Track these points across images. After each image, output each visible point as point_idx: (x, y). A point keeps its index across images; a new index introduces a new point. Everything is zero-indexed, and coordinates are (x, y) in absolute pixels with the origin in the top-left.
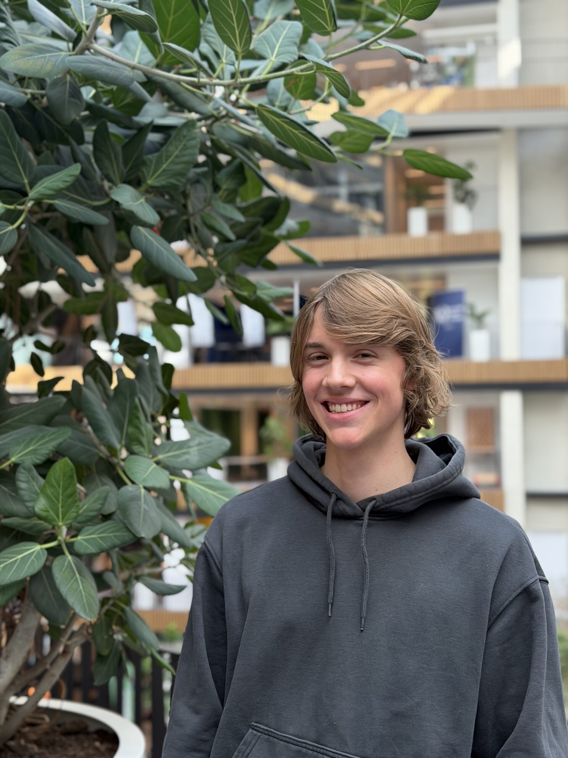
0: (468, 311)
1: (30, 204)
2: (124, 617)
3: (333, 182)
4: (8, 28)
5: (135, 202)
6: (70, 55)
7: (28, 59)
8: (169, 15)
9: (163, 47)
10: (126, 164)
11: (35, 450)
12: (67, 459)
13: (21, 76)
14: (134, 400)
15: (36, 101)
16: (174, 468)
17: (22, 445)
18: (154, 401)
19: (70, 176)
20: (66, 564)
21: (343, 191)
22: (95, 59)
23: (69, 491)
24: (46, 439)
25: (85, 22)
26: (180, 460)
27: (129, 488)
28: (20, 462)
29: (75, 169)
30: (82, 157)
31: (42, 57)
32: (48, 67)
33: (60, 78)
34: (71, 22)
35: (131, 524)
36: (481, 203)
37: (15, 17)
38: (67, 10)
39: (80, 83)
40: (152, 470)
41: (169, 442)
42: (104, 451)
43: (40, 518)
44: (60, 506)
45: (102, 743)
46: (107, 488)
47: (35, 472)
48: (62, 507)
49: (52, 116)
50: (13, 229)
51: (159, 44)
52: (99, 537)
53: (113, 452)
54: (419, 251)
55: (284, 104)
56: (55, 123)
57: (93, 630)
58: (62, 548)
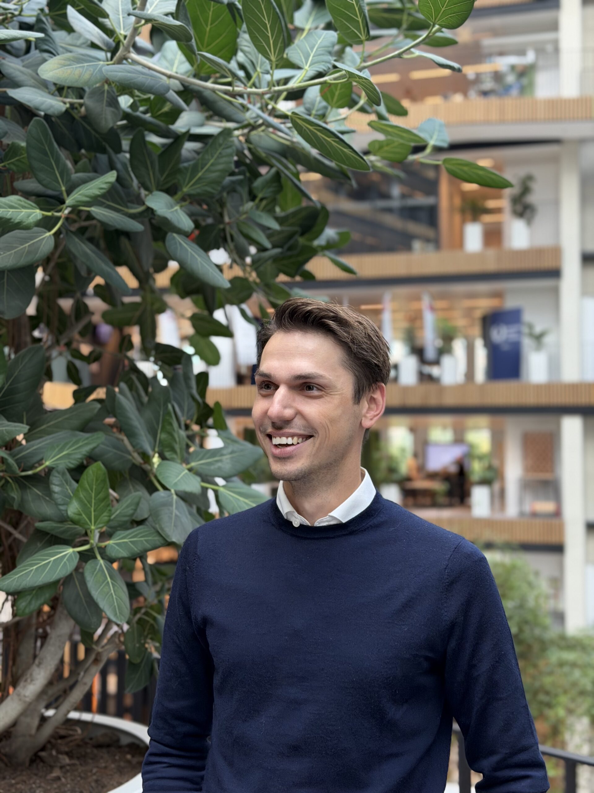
0: (528, 331)
1: (66, 212)
2: (155, 625)
3: (385, 196)
4: (47, 38)
5: (169, 209)
6: (108, 65)
7: (67, 69)
8: (207, 26)
9: (199, 57)
10: (162, 171)
11: (68, 454)
12: (100, 464)
13: (60, 85)
14: (167, 406)
15: (76, 111)
16: (206, 476)
17: (57, 450)
18: (189, 410)
19: (106, 183)
20: (98, 567)
21: (395, 204)
22: (134, 69)
23: (101, 495)
24: (80, 444)
25: (122, 32)
26: (212, 467)
27: (162, 493)
28: (54, 466)
29: (111, 177)
30: (119, 166)
31: (80, 67)
32: (86, 76)
33: (98, 87)
34: (109, 32)
35: (162, 529)
36: (540, 217)
37: (55, 27)
38: (106, 21)
39: (118, 92)
40: (184, 475)
41: (202, 450)
42: (138, 460)
43: (74, 522)
44: (92, 509)
45: (133, 756)
46: (139, 493)
47: (68, 476)
48: (95, 511)
49: (90, 124)
50: (50, 235)
51: (194, 53)
52: (131, 542)
53: (147, 458)
54: (475, 267)
55: (320, 112)
56: (93, 132)
57: (125, 639)
58: (94, 552)
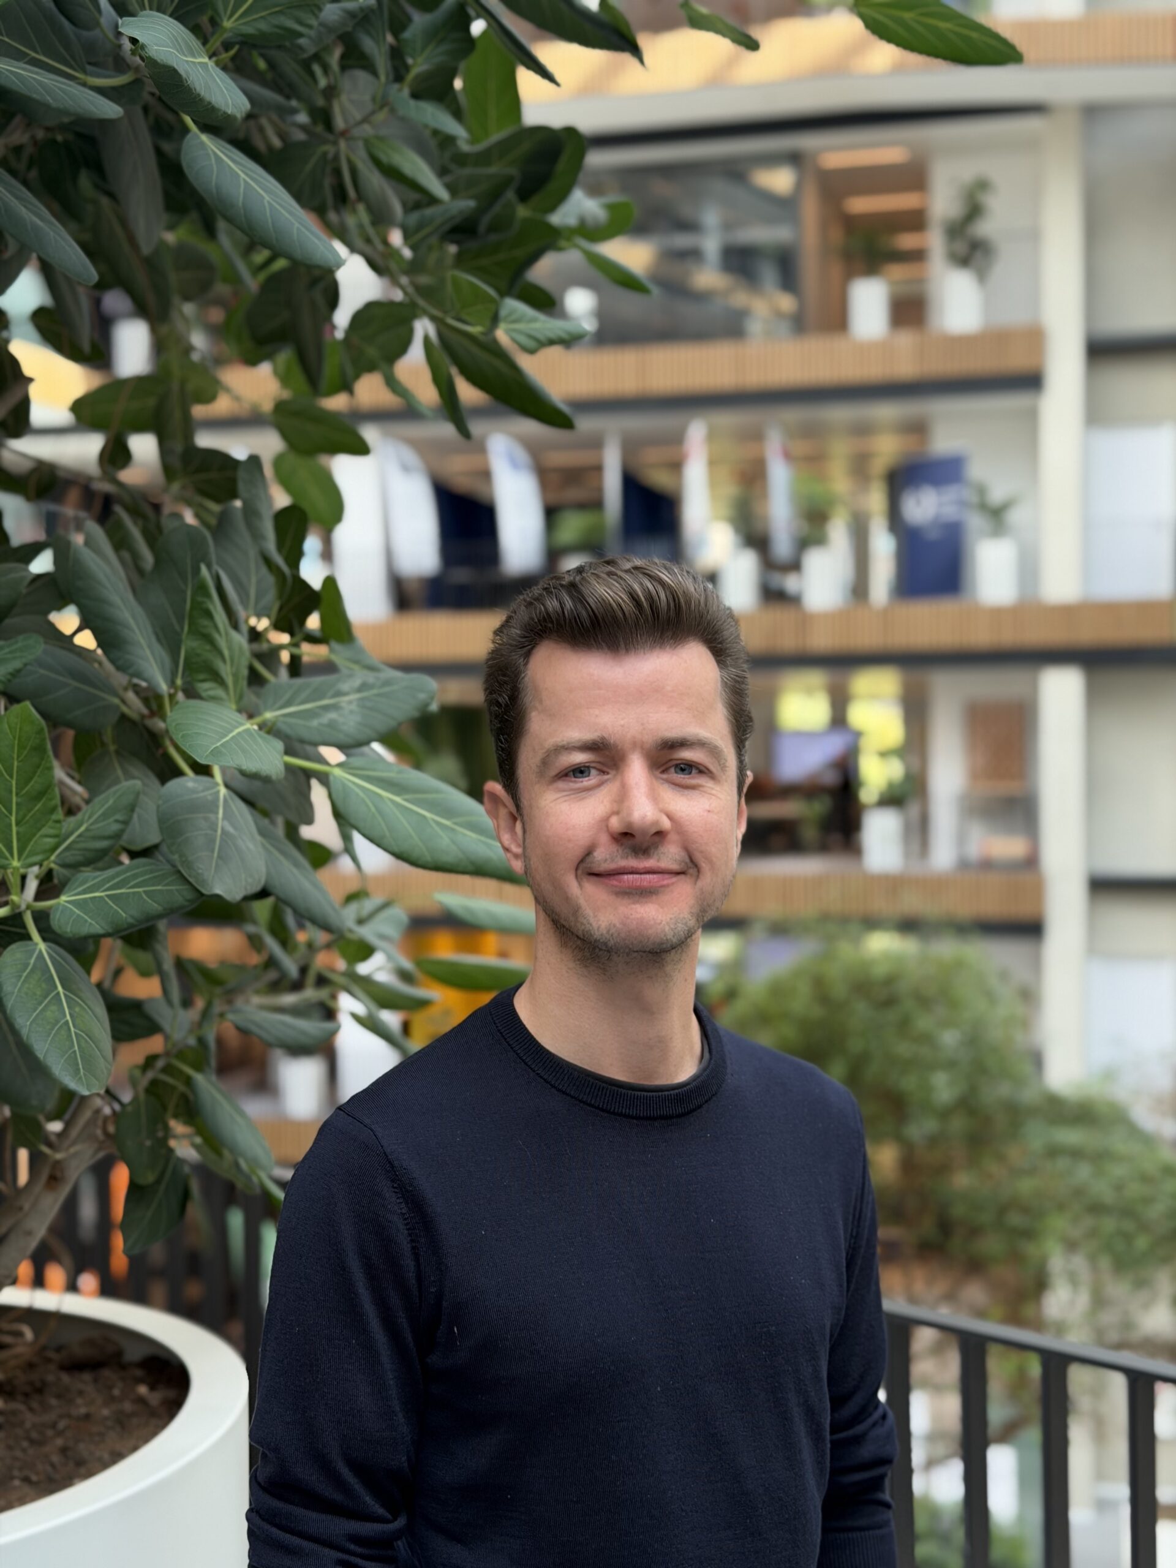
0: (974, 499)
2: (191, 1097)
3: (689, 226)
5: (183, 54)
12: (27, 706)
16: (299, 740)
18: (259, 592)
20: (33, 959)
21: (711, 245)
23: (35, 784)
26: (315, 723)
27: (190, 781)
35: (189, 865)
36: (1003, 268)
40: (240, 734)
42: (134, 705)
44: (13, 819)
45: (152, 1388)
46: (136, 783)
48: (17, 824)
52: (111, 897)
53: (158, 708)
54: (873, 371)
57: (117, 1129)
58: (24, 926)
